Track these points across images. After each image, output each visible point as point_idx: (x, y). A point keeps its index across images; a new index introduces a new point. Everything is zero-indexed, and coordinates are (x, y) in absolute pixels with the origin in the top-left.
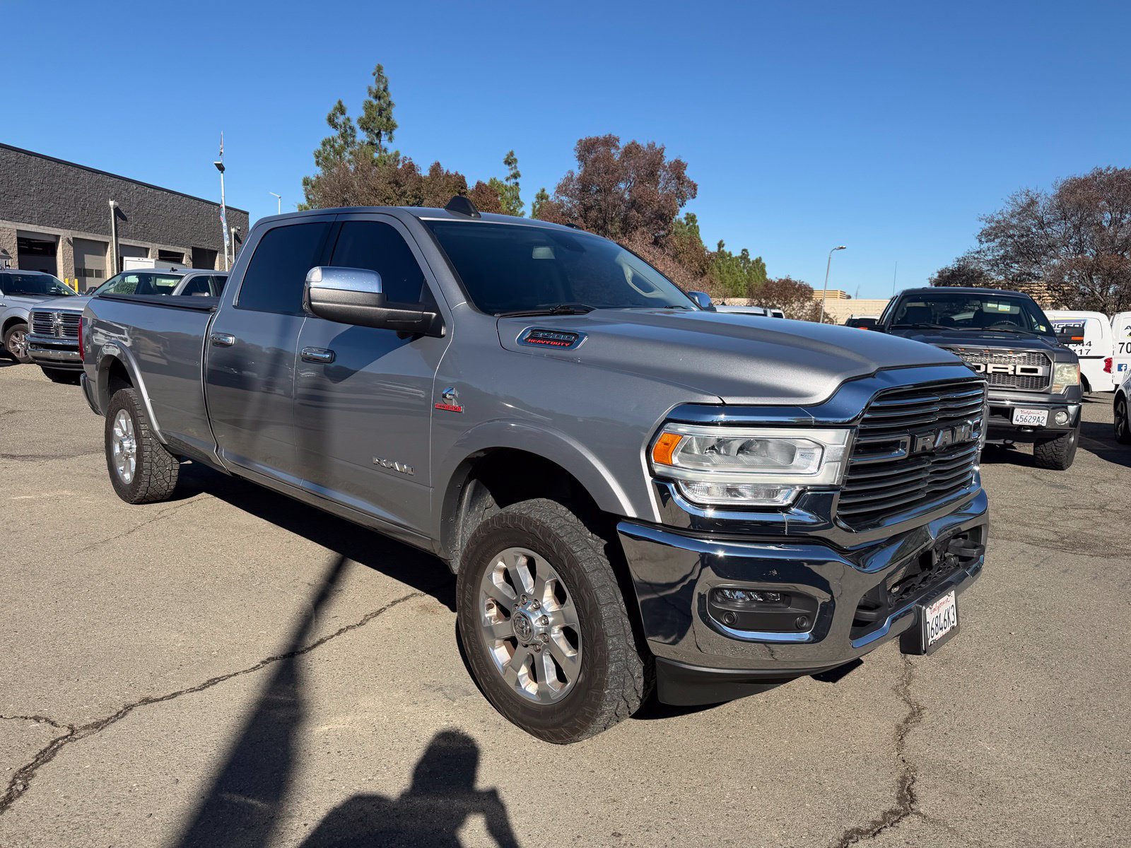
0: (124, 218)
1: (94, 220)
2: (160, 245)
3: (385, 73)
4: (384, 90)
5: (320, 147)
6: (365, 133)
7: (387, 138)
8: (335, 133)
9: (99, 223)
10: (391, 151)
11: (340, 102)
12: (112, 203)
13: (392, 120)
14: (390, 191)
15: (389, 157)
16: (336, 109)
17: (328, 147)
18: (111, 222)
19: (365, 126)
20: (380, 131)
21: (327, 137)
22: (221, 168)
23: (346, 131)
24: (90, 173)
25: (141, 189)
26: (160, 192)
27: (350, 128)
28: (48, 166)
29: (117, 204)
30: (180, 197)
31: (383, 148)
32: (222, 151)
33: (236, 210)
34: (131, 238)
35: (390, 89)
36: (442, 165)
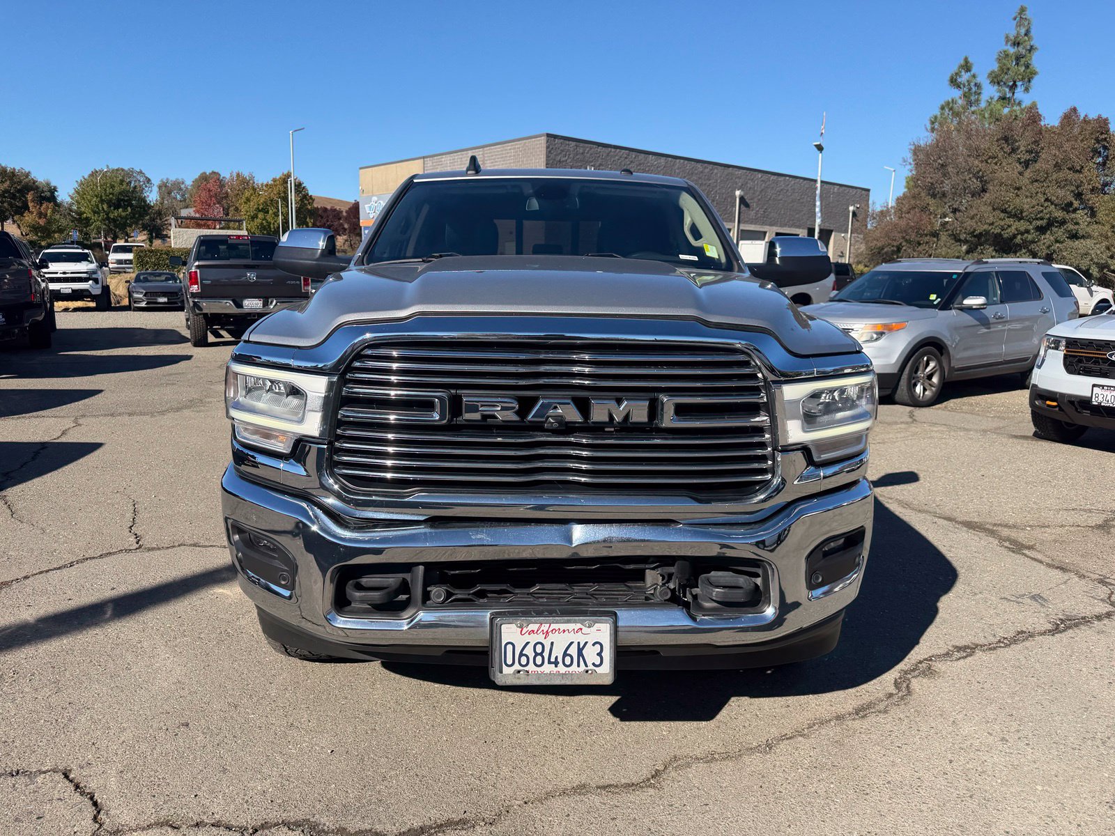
0: (747, 206)
1: (721, 210)
2: (777, 228)
3: (1028, 14)
4: (1026, 35)
5: (937, 112)
6: (996, 87)
7: (1023, 88)
8: (956, 94)
9: (725, 212)
10: (1027, 103)
11: (966, 60)
12: (738, 193)
13: (1031, 67)
14: (995, 148)
15: (1022, 110)
16: (962, 67)
17: (947, 110)
18: (735, 210)
19: (996, 80)
20: (1015, 82)
21: (946, 100)
22: (820, 148)
23: (970, 89)
24: (723, 168)
25: (766, 177)
26: (782, 178)
27: (976, 85)
28: (689, 165)
29: (742, 193)
30: (801, 180)
31: (1017, 101)
32: (823, 132)
33: (856, 188)
34: (751, 223)
35: (1033, 33)
36: (1079, 110)
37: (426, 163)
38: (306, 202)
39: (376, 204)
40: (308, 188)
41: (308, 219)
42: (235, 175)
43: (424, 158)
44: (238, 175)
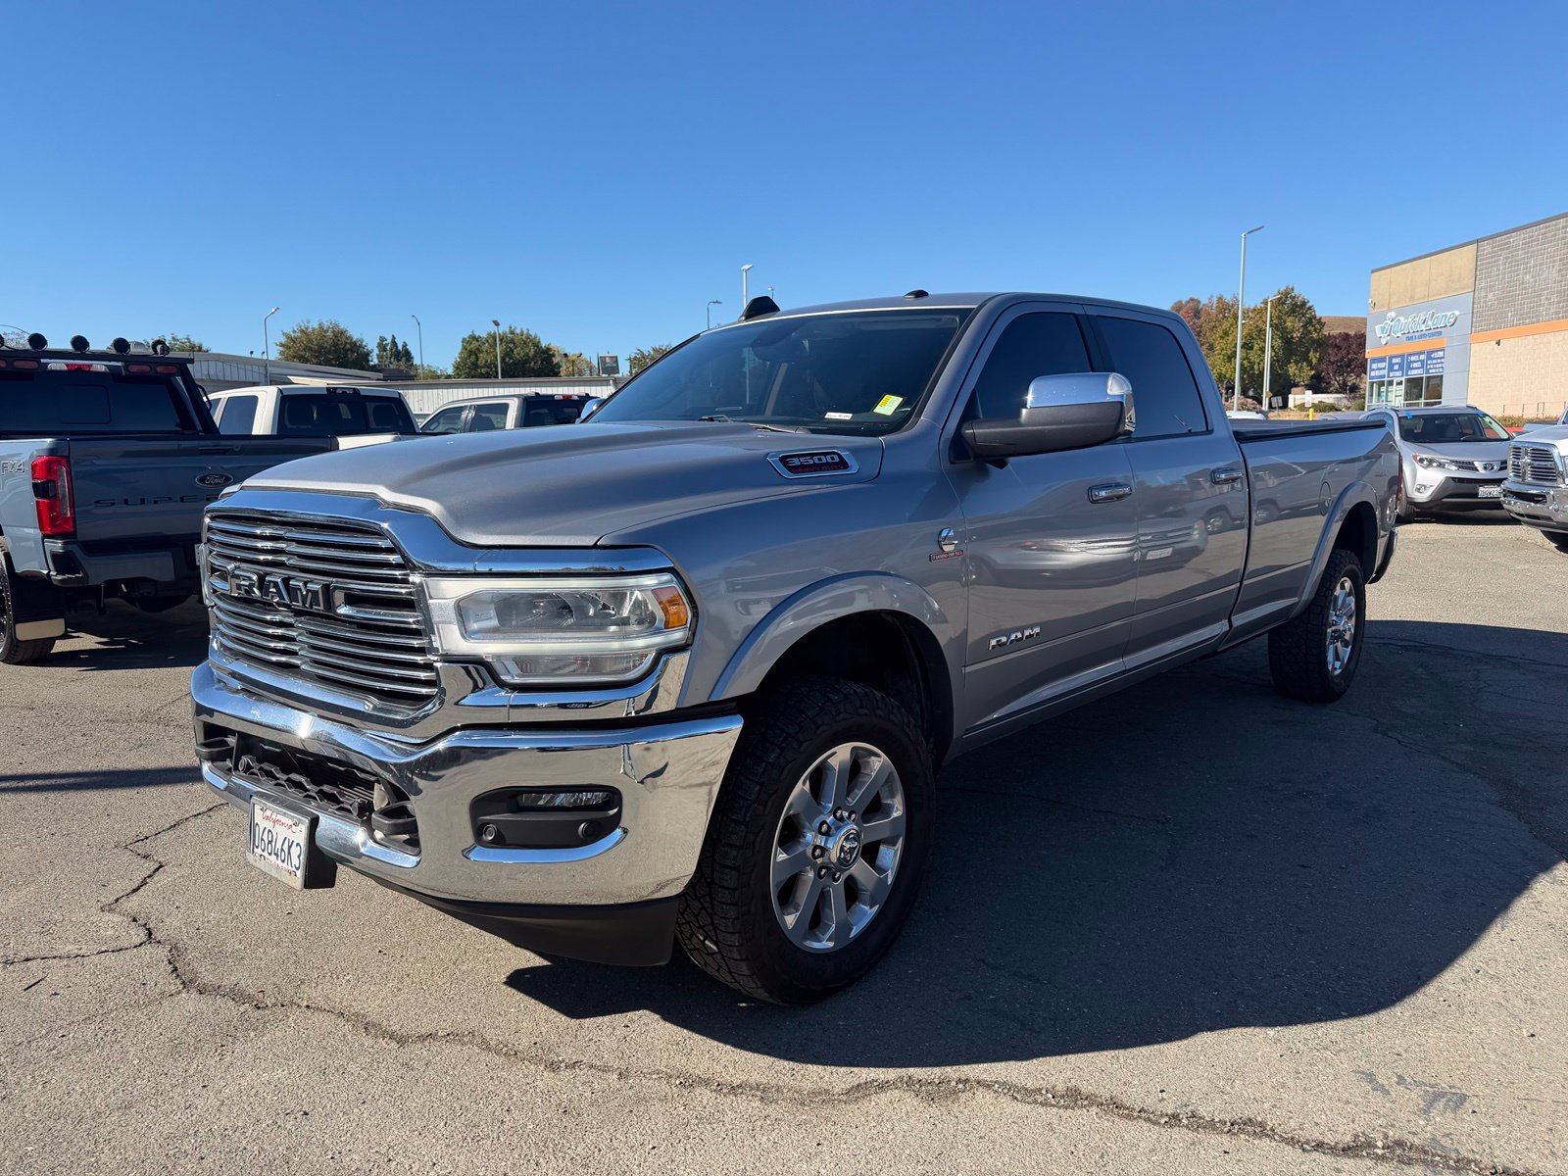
37: (1481, 248)
38: (1310, 328)
39: (1393, 323)
40: (1316, 308)
41: (1311, 354)
42: (1215, 300)
43: (1478, 241)
44: (1220, 298)
